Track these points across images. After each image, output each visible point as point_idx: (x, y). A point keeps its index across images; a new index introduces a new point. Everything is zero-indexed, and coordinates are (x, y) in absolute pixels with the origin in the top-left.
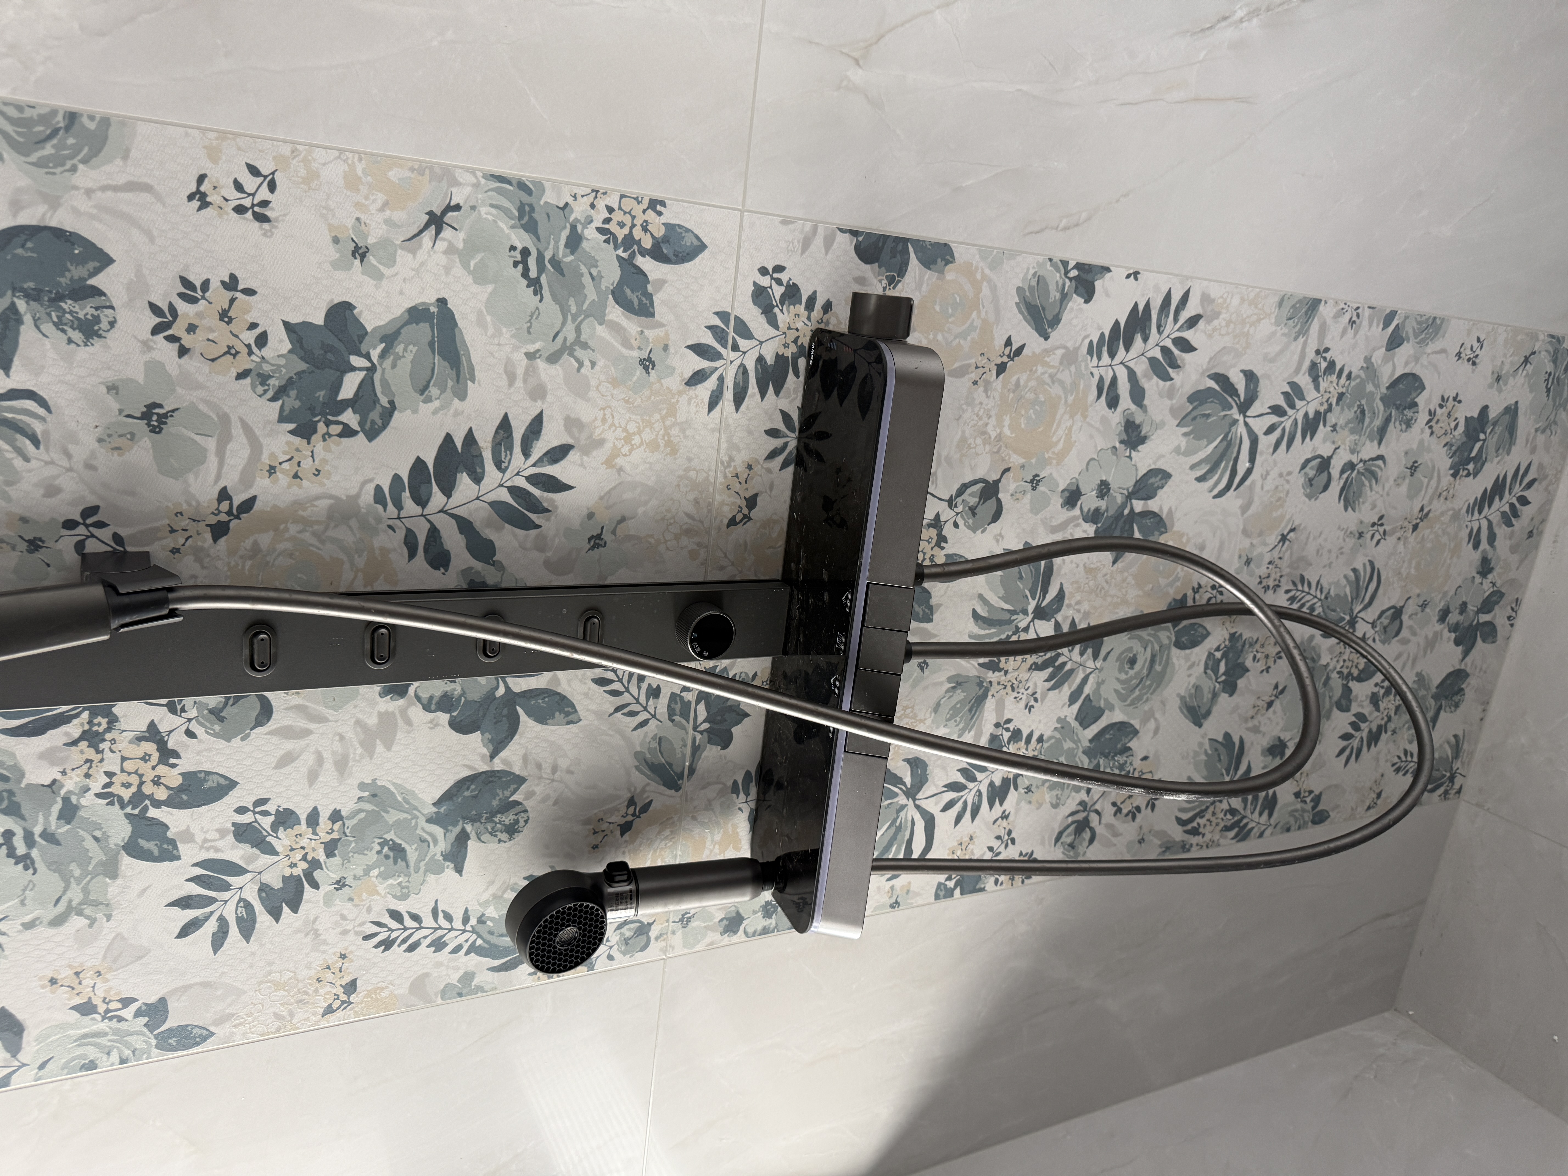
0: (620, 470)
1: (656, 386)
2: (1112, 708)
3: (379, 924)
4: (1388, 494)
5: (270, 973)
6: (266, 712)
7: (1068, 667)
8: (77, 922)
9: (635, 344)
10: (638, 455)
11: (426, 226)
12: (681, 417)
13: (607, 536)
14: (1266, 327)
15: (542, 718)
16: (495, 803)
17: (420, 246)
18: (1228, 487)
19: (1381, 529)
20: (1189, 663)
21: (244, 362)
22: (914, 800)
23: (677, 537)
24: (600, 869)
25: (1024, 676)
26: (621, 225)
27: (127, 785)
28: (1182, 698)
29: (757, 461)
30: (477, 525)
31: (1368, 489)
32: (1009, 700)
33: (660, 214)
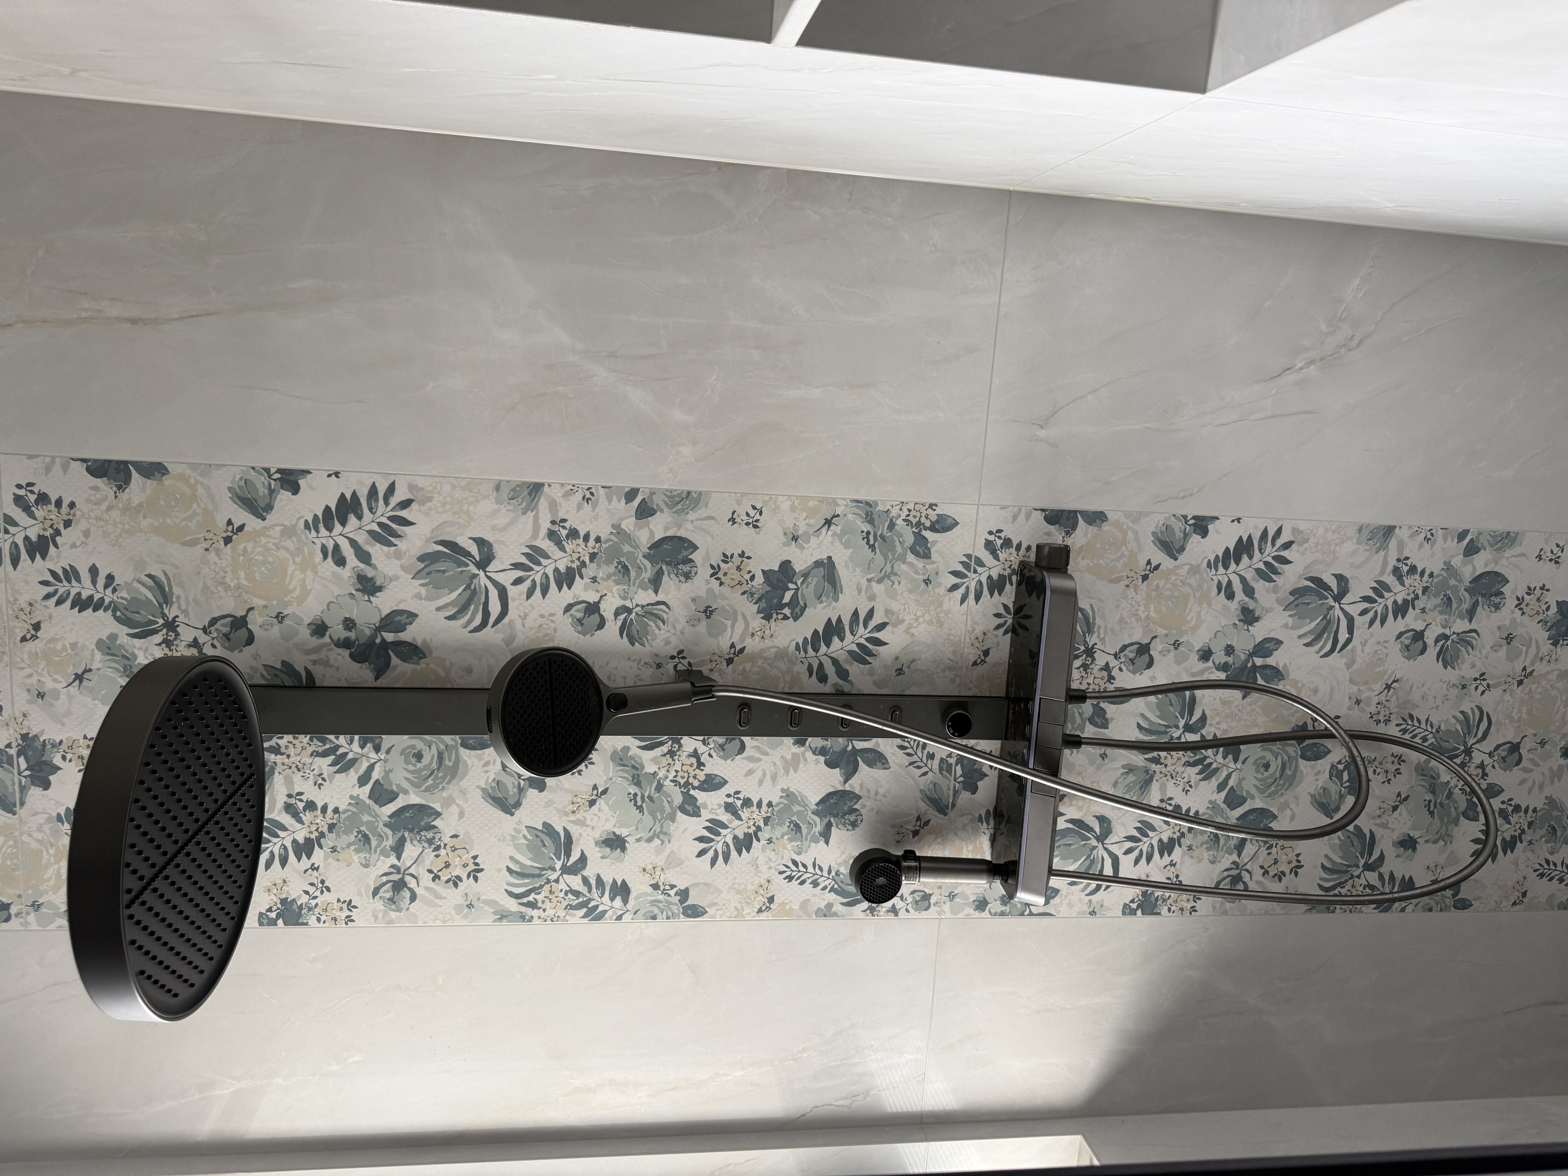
0: (913, 635)
1: (932, 593)
2: (1253, 798)
3: (787, 866)
4: (1486, 657)
5: (734, 884)
6: (742, 748)
7: (1214, 766)
8: (657, 842)
9: (921, 572)
10: (922, 628)
11: (824, 525)
12: (945, 607)
13: (905, 669)
14: (1349, 546)
15: (870, 765)
16: (846, 808)
17: (821, 534)
18: (1332, 650)
19: (1485, 683)
20: (1315, 771)
21: (745, 588)
22: (1103, 844)
23: (943, 671)
24: (900, 853)
25: (1180, 769)
26: (915, 517)
27: (683, 777)
28: (1313, 796)
29: (989, 631)
30: (841, 662)
31: (1465, 653)
32: (1170, 784)
33: (934, 510)
